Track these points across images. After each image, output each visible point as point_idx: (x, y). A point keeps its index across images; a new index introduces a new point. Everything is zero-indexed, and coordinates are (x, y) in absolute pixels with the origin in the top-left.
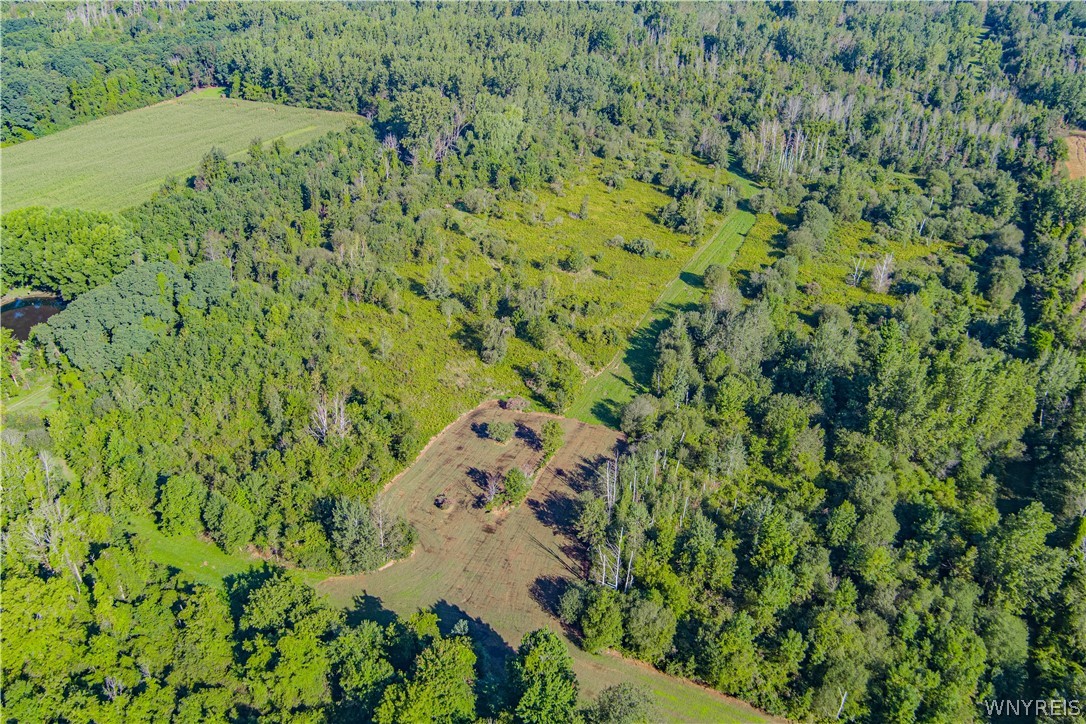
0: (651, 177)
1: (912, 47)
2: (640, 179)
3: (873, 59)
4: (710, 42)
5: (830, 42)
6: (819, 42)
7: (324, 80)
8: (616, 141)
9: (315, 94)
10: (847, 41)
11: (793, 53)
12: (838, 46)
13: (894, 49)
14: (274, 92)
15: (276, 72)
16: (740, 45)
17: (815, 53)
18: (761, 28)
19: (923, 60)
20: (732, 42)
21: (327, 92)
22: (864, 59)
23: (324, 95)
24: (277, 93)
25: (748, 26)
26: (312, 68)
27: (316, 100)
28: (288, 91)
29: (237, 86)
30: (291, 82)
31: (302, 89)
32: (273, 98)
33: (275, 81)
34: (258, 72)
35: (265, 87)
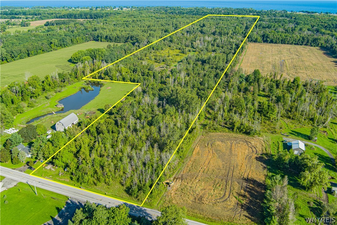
0: (179, 48)
2: (177, 49)
4: (187, 32)
5: (211, 31)
6: (208, 31)
7: (118, 37)
8: (172, 45)
9: (116, 40)
12: (212, 31)
15: (108, 36)
16: (193, 32)
18: (197, 29)
20: (192, 31)
23: (118, 40)
25: (195, 28)
26: (116, 35)
27: (116, 41)
28: (111, 40)
29: (100, 39)
30: (111, 38)
31: (114, 39)
32: (108, 41)
33: (108, 38)
34: (105, 37)
35: (106, 39)
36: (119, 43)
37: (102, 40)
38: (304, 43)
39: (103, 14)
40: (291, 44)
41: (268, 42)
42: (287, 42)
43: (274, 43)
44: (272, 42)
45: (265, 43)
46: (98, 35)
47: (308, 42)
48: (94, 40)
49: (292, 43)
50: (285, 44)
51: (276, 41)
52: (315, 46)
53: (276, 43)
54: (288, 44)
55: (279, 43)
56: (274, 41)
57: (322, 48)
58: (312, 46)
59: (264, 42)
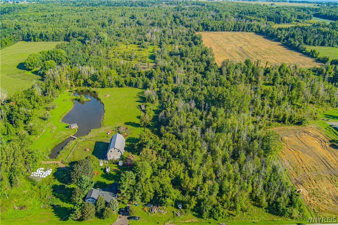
1: (164, 21)
2: (131, 44)
3: (157, 24)
8: (122, 39)
9: (54, 38)
10: (151, 22)
11: (142, 24)
13: (161, 22)
14: (43, 39)
15: (44, 35)
17: (146, 24)
19: (166, 23)
21: (57, 37)
22: (156, 24)
23: (57, 38)
24: (44, 39)
26: (53, 33)
27: (54, 40)
28: (47, 38)
29: (32, 39)
30: (48, 36)
31: (51, 38)
32: (43, 40)
33: (44, 37)
34: (38, 35)
35: (40, 38)
36: (58, 41)
37: (36, 39)
38: (241, 30)
39: (4, 9)
40: (229, 31)
41: (209, 30)
42: (225, 30)
43: (215, 31)
44: (212, 30)
45: (207, 32)
46: (28, 34)
47: (244, 28)
48: (23, 40)
49: (231, 29)
50: (224, 31)
51: (216, 29)
52: (250, 32)
53: (216, 31)
54: (227, 31)
55: (219, 31)
56: (215, 29)
57: (256, 33)
58: (247, 32)
59: (205, 30)
